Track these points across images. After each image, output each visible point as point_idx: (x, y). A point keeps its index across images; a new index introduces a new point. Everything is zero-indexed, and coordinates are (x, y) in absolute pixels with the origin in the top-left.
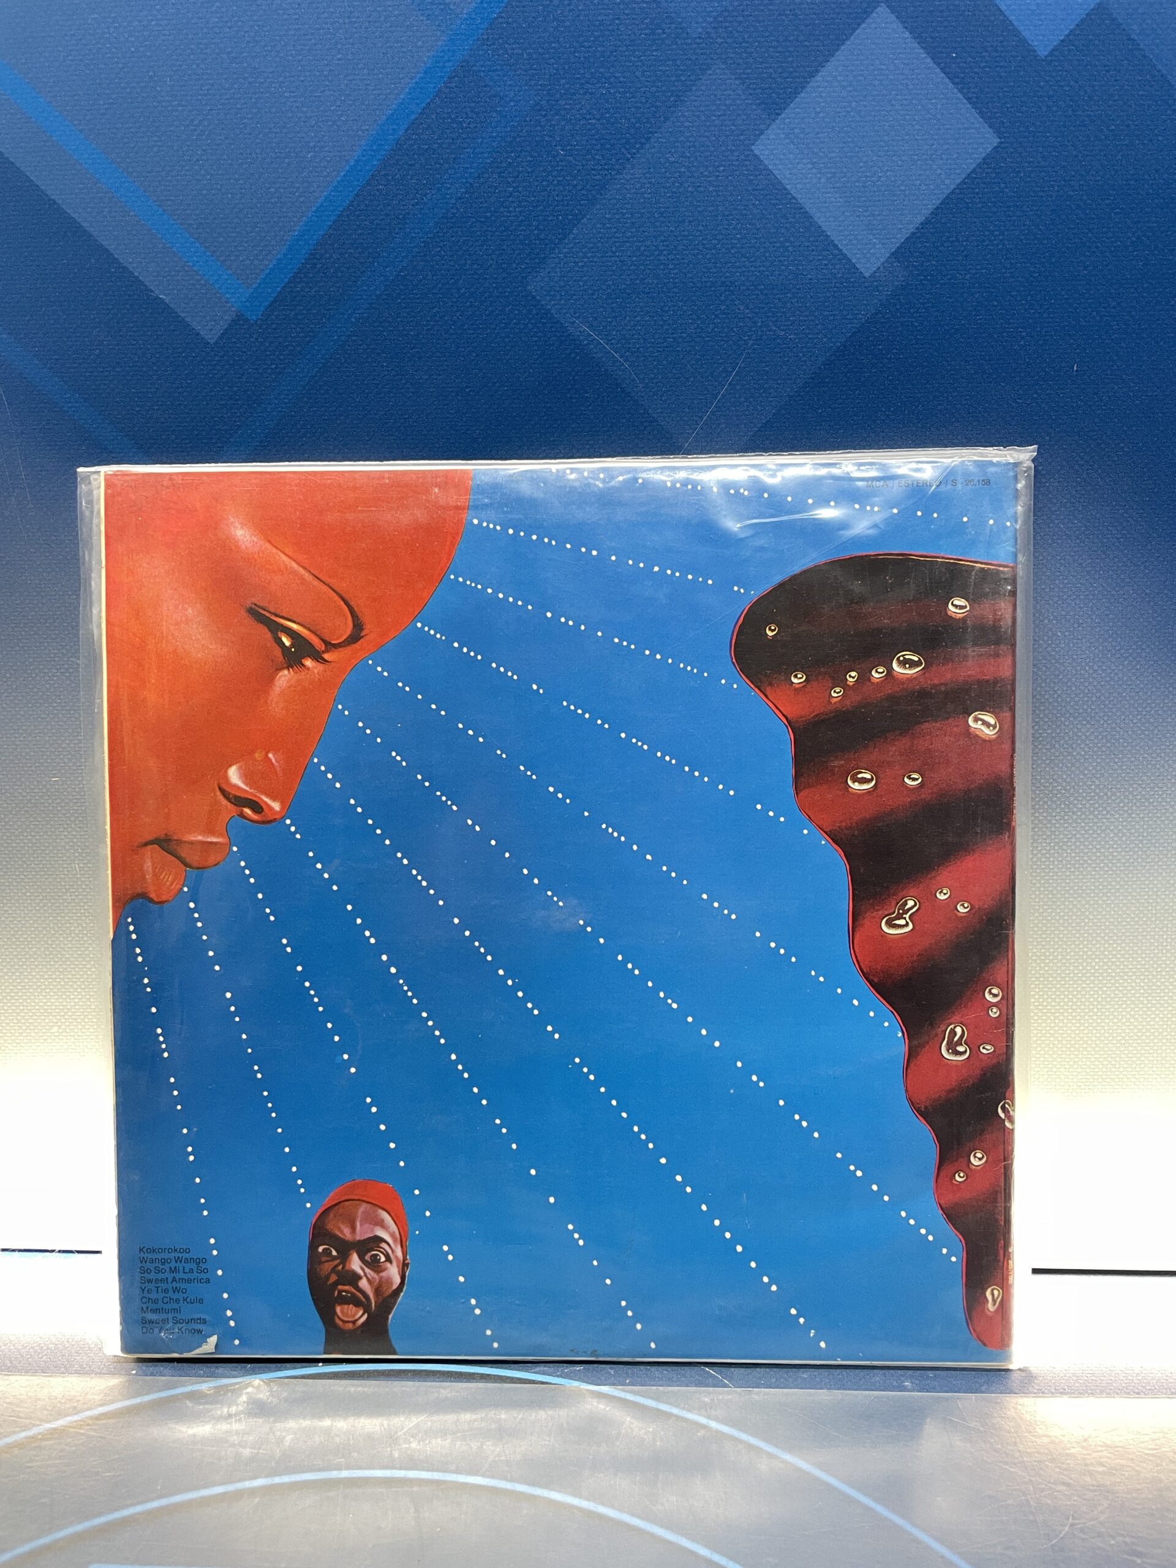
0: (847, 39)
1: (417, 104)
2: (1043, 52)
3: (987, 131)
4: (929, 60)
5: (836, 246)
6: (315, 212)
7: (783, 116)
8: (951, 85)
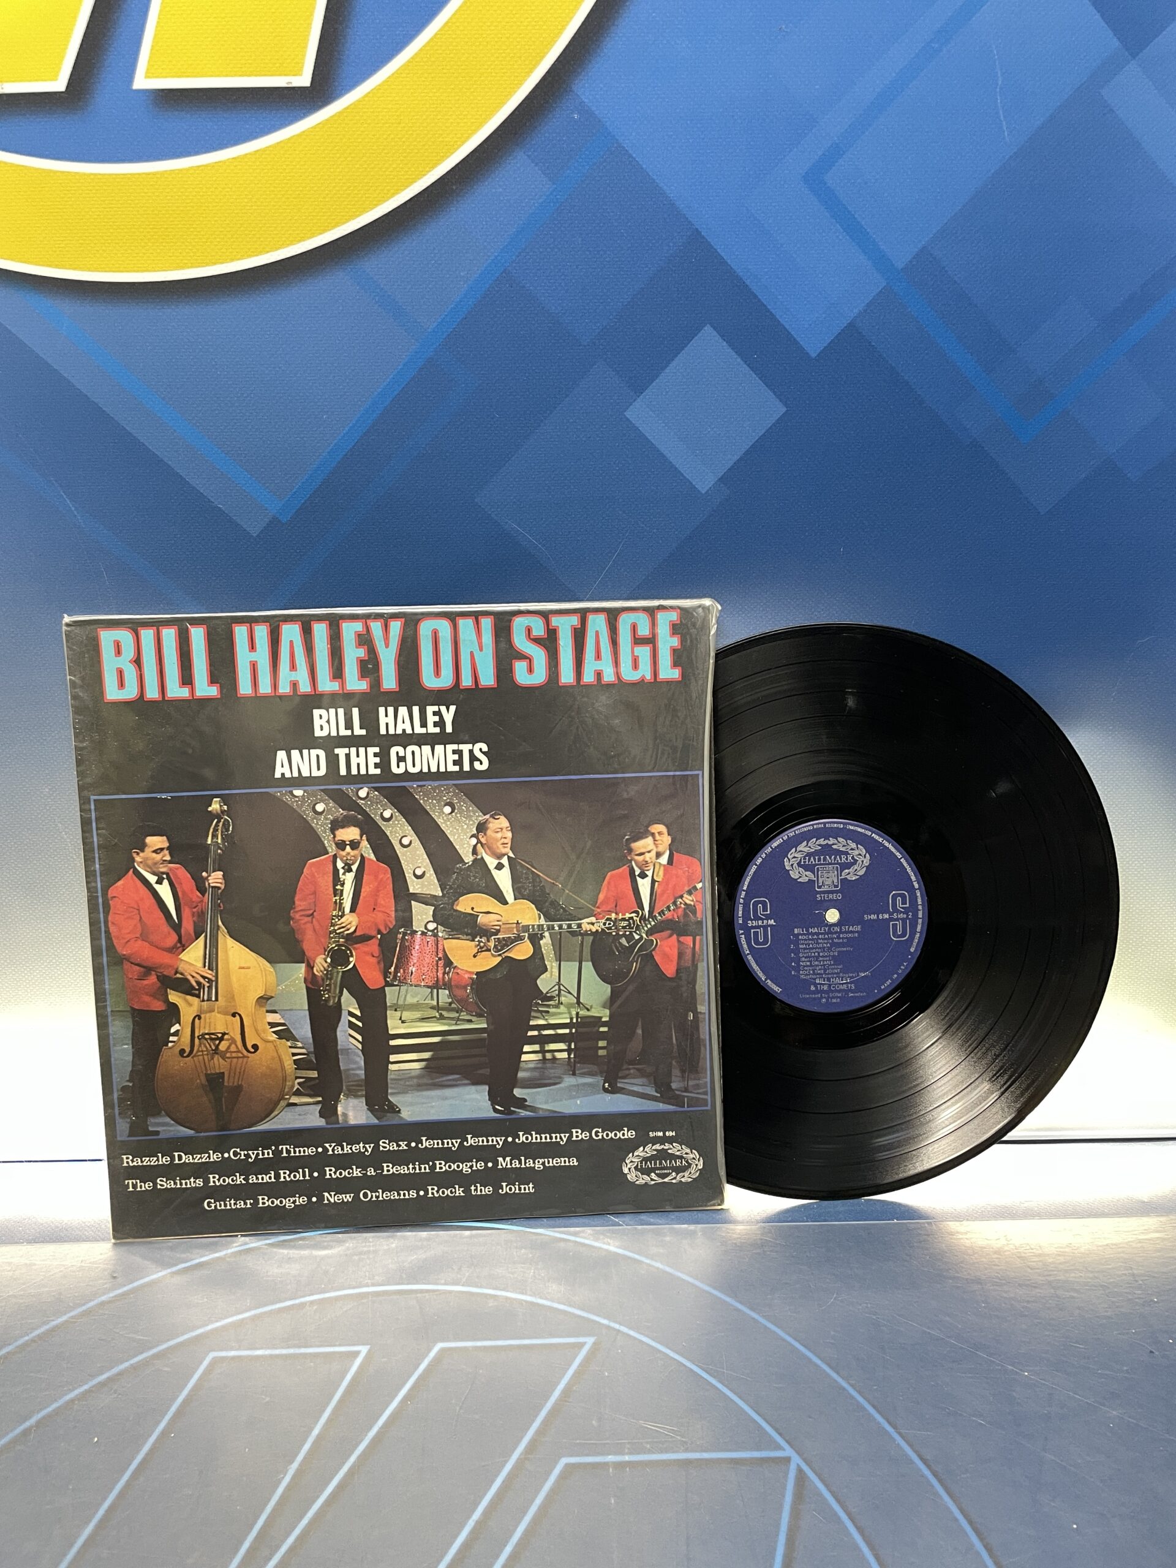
0: (686, 347)
1: (399, 385)
2: (813, 355)
3: (777, 402)
4: (739, 360)
5: (682, 475)
6: (328, 453)
7: (644, 394)
8: (754, 375)
